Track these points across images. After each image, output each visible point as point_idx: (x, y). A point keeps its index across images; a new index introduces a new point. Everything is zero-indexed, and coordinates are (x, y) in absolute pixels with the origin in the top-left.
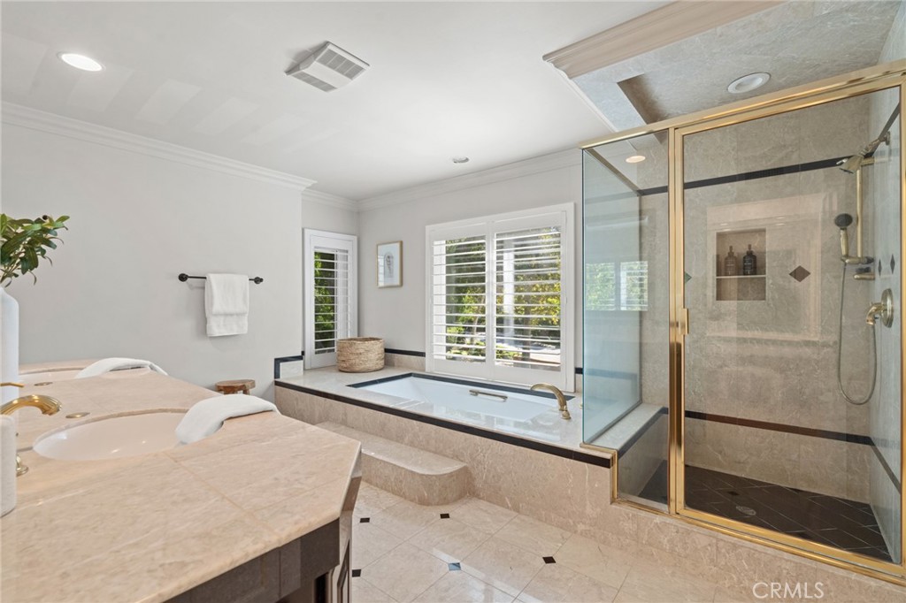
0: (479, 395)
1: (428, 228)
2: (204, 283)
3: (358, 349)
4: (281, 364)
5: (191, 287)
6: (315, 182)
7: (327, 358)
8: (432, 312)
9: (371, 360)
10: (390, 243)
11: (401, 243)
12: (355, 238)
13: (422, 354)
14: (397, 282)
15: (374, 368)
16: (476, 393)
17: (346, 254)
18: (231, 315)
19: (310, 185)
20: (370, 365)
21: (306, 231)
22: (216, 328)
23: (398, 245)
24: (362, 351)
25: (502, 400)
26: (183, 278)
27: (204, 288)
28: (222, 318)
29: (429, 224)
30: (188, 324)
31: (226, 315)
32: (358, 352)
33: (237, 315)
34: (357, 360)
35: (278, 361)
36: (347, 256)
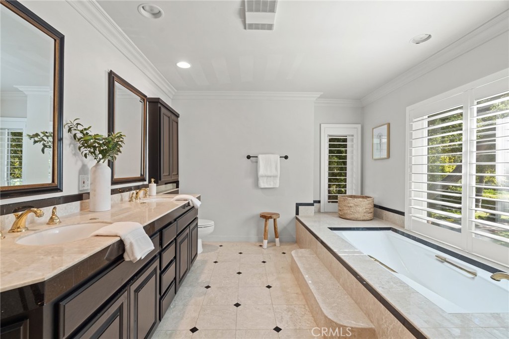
0: (446, 263)
1: (408, 108)
2: (257, 159)
3: (349, 203)
4: (300, 207)
5: (252, 161)
6: (322, 93)
7: (333, 207)
8: (410, 179)
9: (359, 212)
10: (380, 126)
11: (389, 125)
12: (359, 126)
13: (402, 214)
14: (385, 155)
15: (362, 219)
16: (444, 260)
17: (352, 137)
18: (270, 177)
19: (319, 96)
20: (356, 216)
21: (322, 125)
22: (263, 184)
23: (386, 127)
24: (352, 205)
25: (472, 276)
26: (249, 157)
27: (257, 162)
28: (266, 178)
29: (408, 106)
30: (250, 181)
31: (268, 177)
32: (349, 205)
33: (274, 177)
34: (349, 211)
35: (298, 205)
36: (353, 139)
